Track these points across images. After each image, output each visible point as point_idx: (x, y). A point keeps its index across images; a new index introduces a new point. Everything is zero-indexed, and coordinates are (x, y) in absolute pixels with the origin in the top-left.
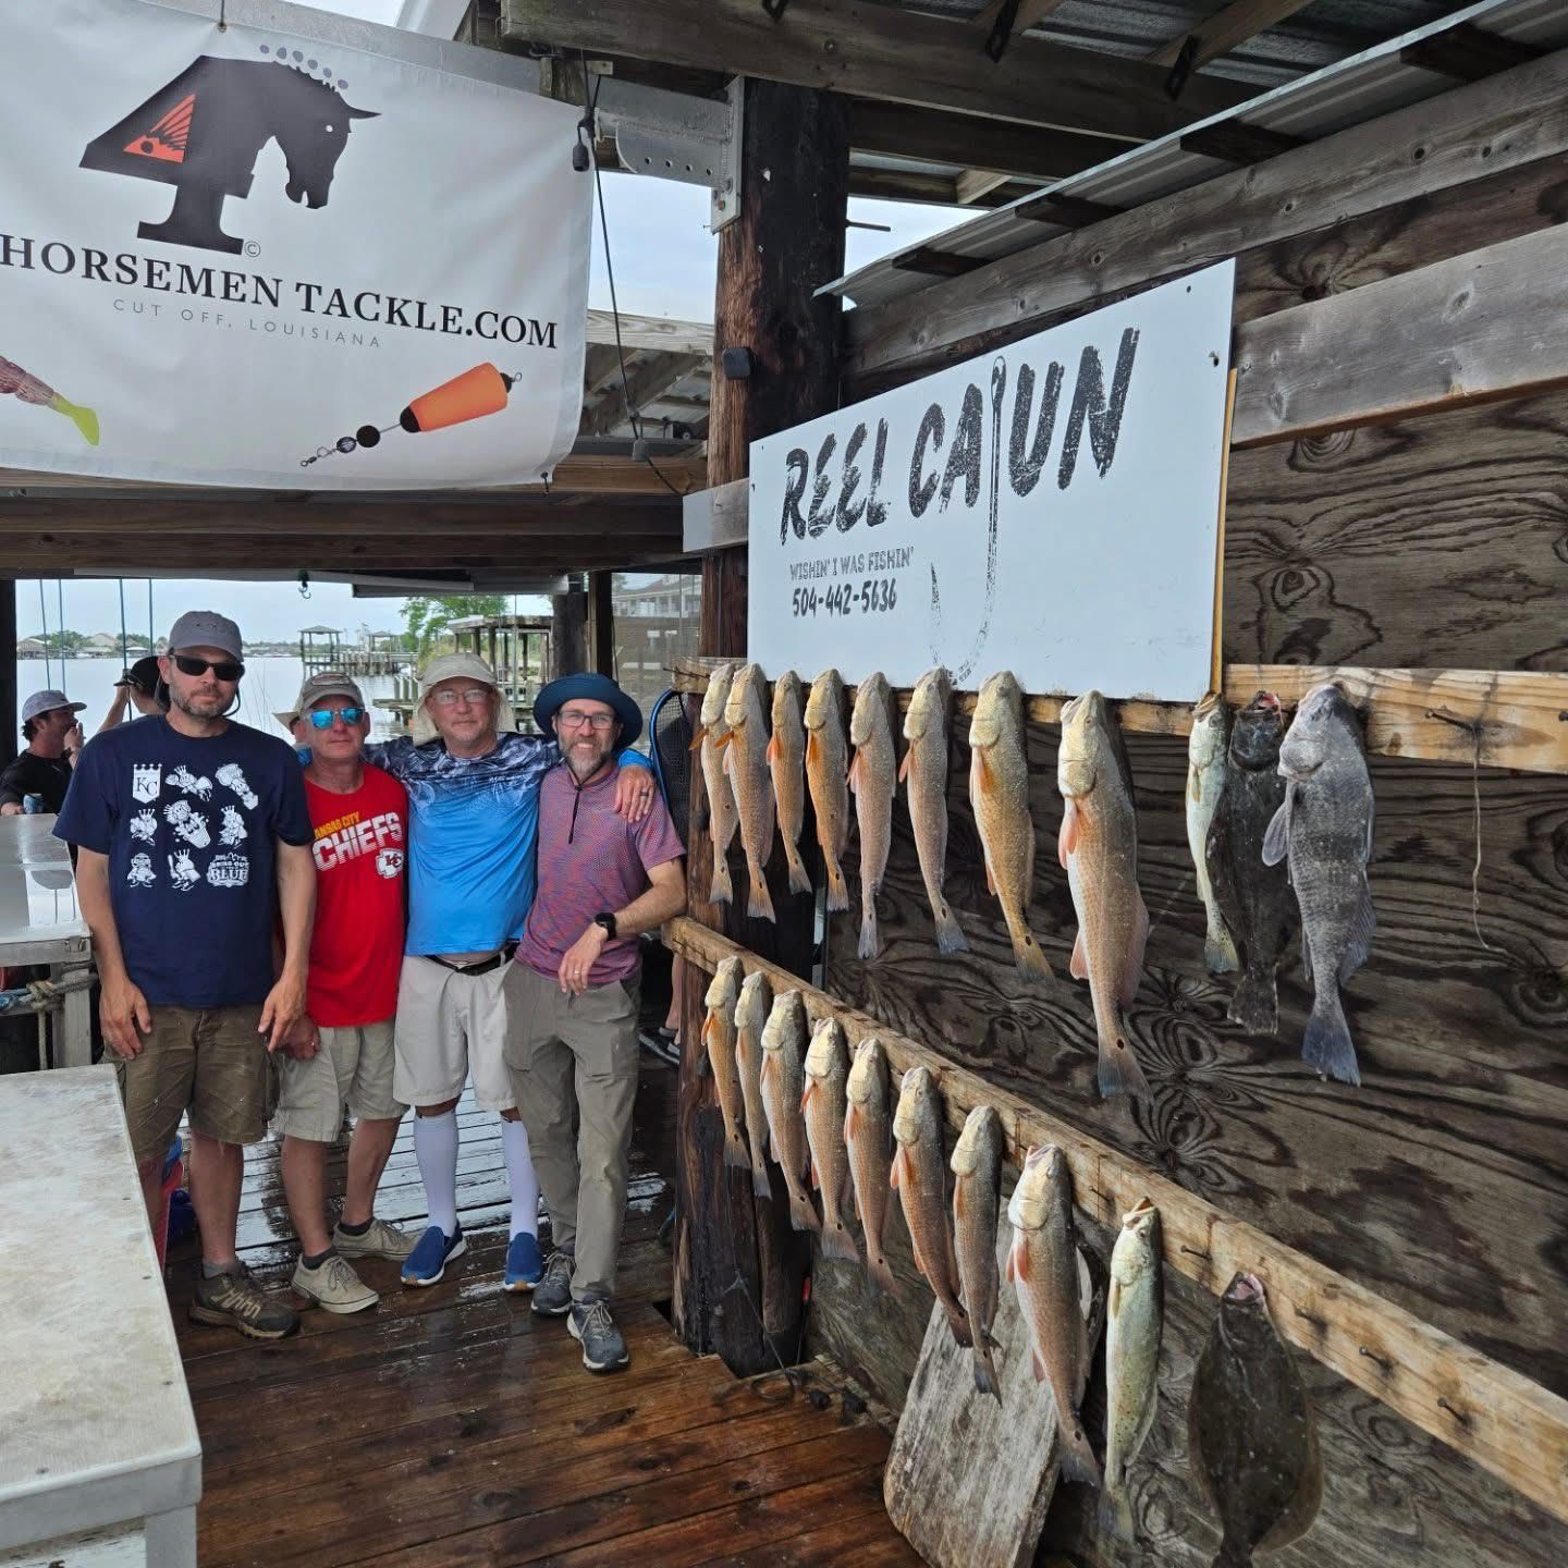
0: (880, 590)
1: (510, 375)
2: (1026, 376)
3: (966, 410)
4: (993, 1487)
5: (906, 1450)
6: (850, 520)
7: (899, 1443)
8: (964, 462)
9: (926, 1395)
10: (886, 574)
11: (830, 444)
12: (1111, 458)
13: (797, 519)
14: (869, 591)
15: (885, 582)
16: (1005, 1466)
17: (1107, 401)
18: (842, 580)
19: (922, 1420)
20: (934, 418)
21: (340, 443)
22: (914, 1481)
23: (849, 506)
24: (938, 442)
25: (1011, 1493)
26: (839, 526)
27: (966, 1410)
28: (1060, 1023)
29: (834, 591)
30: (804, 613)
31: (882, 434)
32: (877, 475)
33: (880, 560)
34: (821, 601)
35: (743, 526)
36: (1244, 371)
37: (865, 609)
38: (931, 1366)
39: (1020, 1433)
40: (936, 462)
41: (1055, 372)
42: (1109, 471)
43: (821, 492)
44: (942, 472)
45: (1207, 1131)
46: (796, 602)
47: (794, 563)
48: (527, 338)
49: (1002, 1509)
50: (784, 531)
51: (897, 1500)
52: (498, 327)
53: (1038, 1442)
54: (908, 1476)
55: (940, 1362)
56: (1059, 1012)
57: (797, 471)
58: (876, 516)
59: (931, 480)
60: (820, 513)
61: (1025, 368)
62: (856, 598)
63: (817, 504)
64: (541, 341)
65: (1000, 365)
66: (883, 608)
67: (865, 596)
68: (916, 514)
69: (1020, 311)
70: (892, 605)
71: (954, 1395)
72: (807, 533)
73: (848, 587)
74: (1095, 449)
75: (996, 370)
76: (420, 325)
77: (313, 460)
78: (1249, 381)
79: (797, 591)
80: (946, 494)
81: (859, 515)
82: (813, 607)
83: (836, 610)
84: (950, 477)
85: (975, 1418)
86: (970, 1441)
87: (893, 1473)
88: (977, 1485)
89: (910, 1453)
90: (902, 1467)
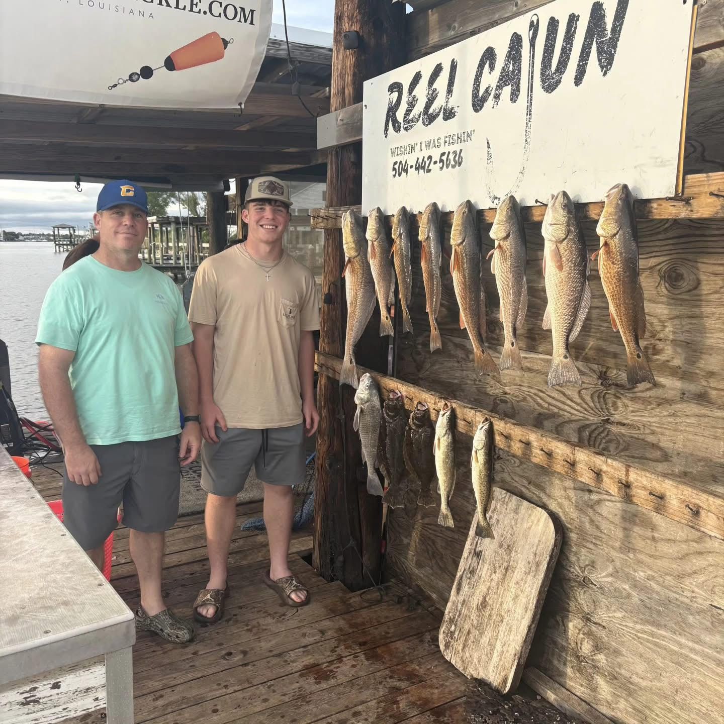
0: (451, 157)
1: (227, 39)
2: (553, 24)
3: (511, 48)
5: (451, 621)
6: (430, 119)
7: (446, 617)
8: (510, 78)
9: (461, 593)
10: (456, 147)
11: (418, 77)
12: (611, 64)
13: (396, 123)
14: (444, 158)
15: (455, 152)
16: (507, 625)
17: (609, 32)
18: (426, 153)
19: (460, 605)
20: (489, 55)
21: (131, 76)
22: (456, 635)
23: (431, 111)
24: (492, 68)
25: (511, 637)
26: (423, 122)
27: (485, 598)
28: (535, 397)
29: (420, 160)
30: (400, 175)
31: (454, 67)
32: (450, 91)
33: (451, 140)
34: (411, 167)
35: (359, 129)
36: (702, 6)
37: (441, 168)
38: (464, 578)
39: (515, 608)
40: (490, 79)
41: (573, 19)
42: (609, 73)
43: (412, 104)
44: (494, 84)
45: (621, 447)
46: (394, 169)
47: (393, 148)
48: (238, 18)
49: (507, 646)
50: (386, 129)
51: (447, 646)
52: (221, 10)
53: (526, 611)
54: (452, 633)
55: (469, 575)
56: (536, 392)
57: (395, 95)
58: (449, 114)
59: (487, 90)
60: (411, 117)
61: (552, 19)
62: (435, 163)
63: (408, 112)
64: (246, 21)
65: (535, 19)
66: (453, 167)
67: (441, 161)
68: (476, 111)
69: (515, 8)
70: (460, 164)
71: (478, 592)
72: (402, 129)
73: (430, 157)
74: (600, 60)
75: (532, 22)
76: (177, 7)
77: (115, 86)
78: (706, 11)
79: (395, 163)
80: (497, 97)
81: (437, 115)
82: (406, 171)
83: (421, 171)
84: (500, 87)
85: (490, 602)
86: (487, 614)
87: (444, 632)
88: (492, 635)
89: (453, 622)
90: (449, 630)
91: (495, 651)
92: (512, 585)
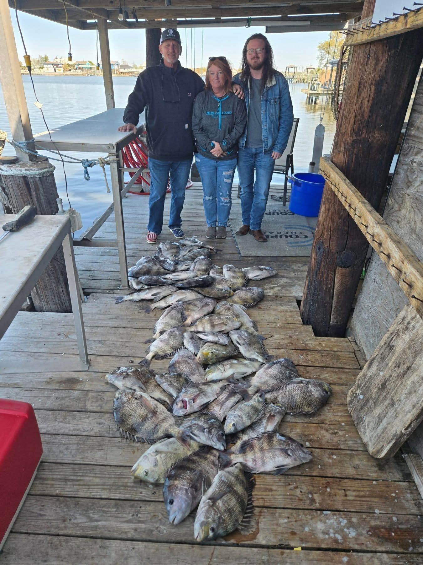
4: (389, 415)
7: (356, 382)
9: (371, 370)
16: (396, 410)
19: (367, 378)
25: (396, 421)
27: (386, 382)
38: (376, 360)
39: (406, 401)
49: (390, 425)
51: (351, 401)
54: (356, 395)
55: (379, 360)
85: (388, 387)
86: (384, 394)
87: (352, 391)
88: (382, 412)
89: (359, 387)
90: (356, 391)
91: (381, 424)
92: (409, 382)
